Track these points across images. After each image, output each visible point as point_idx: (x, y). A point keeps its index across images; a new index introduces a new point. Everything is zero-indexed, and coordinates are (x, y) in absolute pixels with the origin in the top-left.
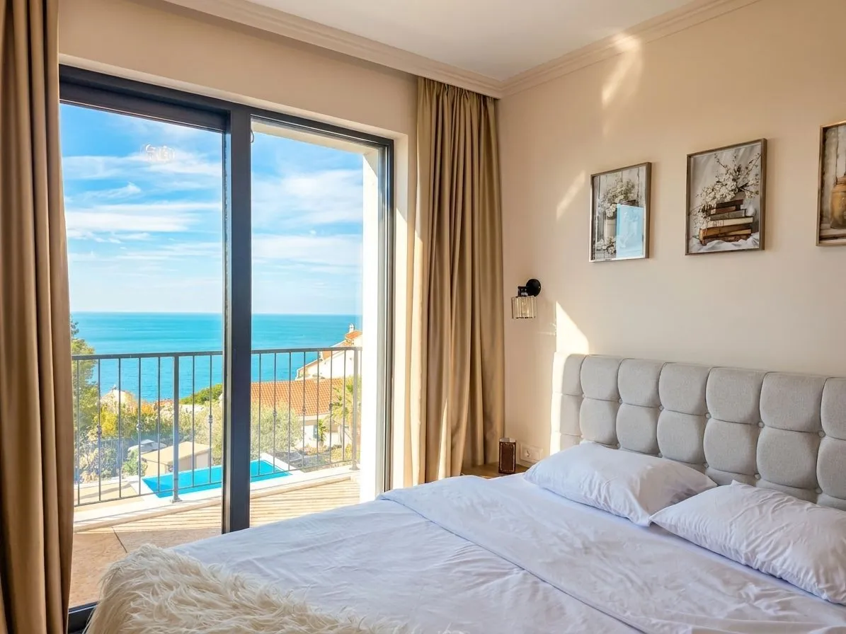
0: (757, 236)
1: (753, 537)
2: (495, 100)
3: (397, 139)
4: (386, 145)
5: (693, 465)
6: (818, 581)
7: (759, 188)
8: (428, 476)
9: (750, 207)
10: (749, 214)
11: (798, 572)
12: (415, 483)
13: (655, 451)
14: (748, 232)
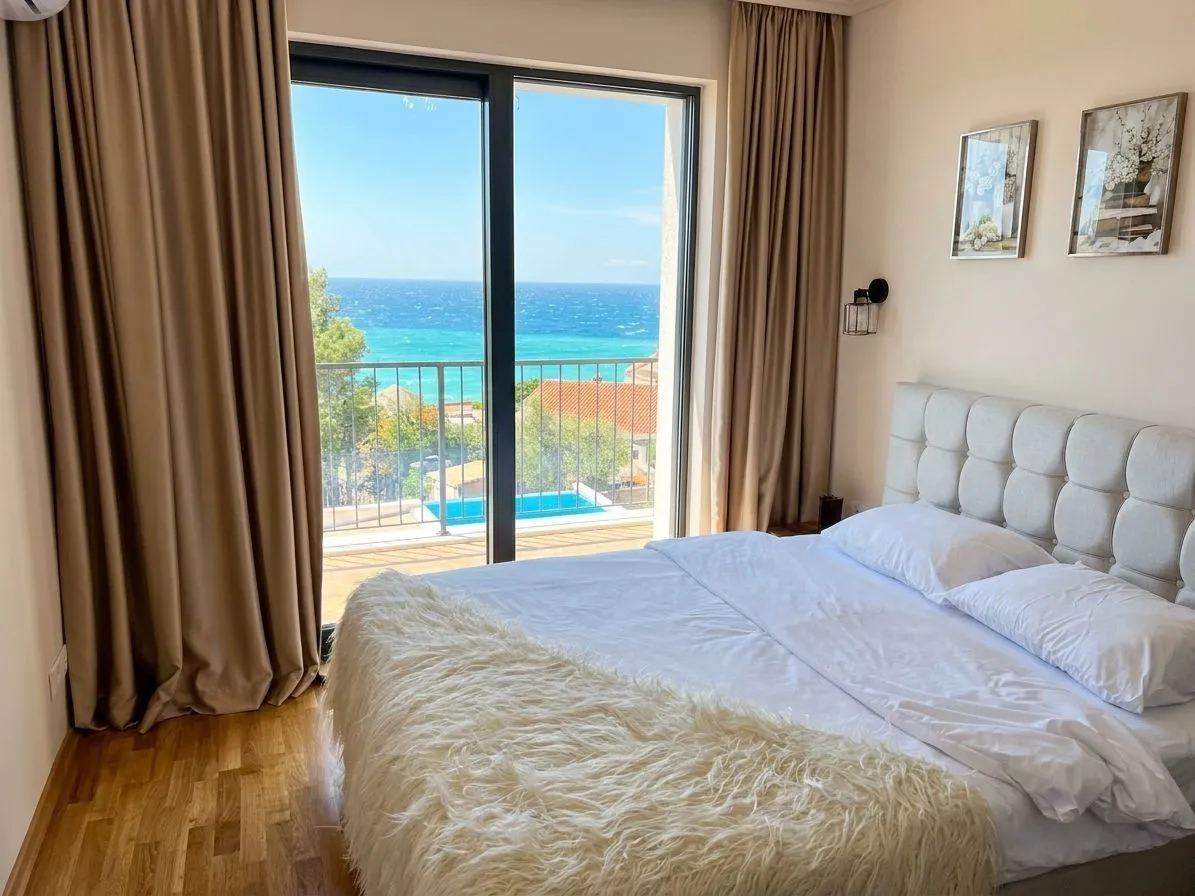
0: (1157, 235)
1: (1044, 624)
2: (845, 19)
3: (704, 86)
4: (691, 95)
5: (1041, 542)
6: (1098, 678)
7: (1169, 164)
8: (728, 524)
9: (1156, 192)
10: (1153, 201)
11: (1083, 665)
12: (714, 531)
13: (1000, 521)
14: (1148, 227)
